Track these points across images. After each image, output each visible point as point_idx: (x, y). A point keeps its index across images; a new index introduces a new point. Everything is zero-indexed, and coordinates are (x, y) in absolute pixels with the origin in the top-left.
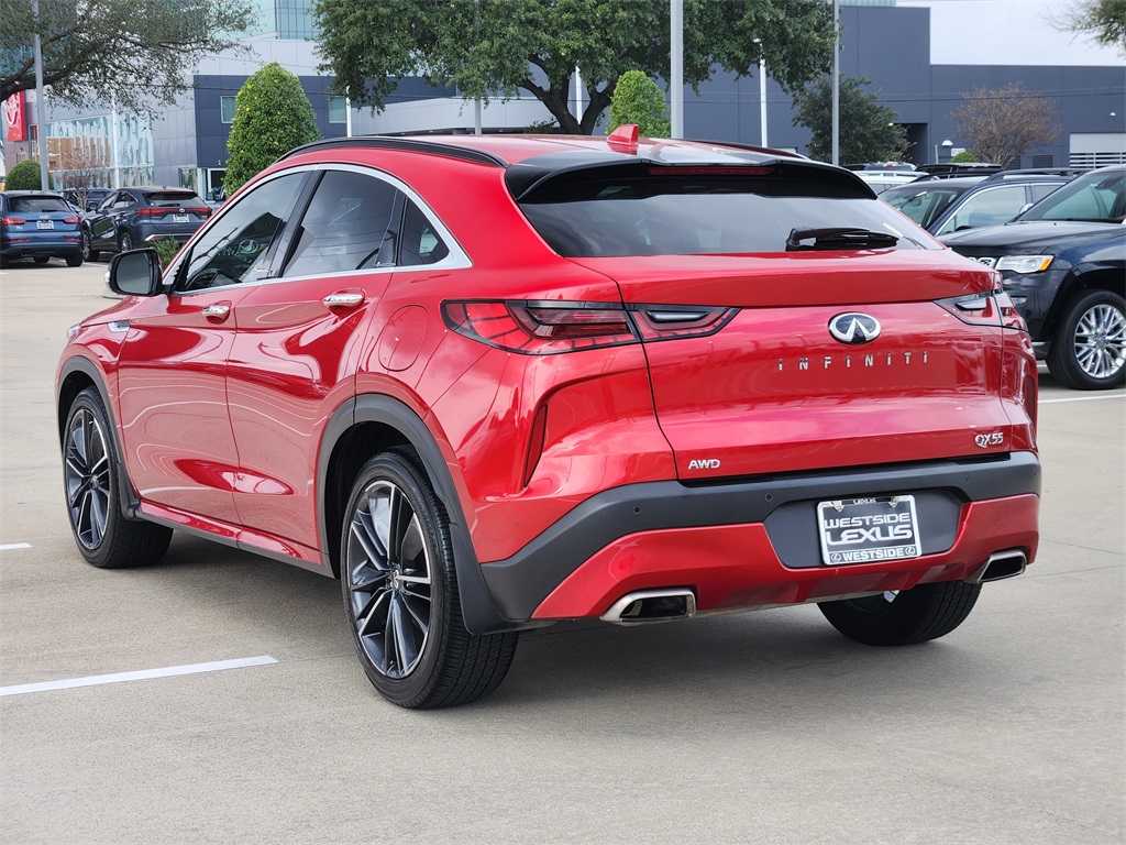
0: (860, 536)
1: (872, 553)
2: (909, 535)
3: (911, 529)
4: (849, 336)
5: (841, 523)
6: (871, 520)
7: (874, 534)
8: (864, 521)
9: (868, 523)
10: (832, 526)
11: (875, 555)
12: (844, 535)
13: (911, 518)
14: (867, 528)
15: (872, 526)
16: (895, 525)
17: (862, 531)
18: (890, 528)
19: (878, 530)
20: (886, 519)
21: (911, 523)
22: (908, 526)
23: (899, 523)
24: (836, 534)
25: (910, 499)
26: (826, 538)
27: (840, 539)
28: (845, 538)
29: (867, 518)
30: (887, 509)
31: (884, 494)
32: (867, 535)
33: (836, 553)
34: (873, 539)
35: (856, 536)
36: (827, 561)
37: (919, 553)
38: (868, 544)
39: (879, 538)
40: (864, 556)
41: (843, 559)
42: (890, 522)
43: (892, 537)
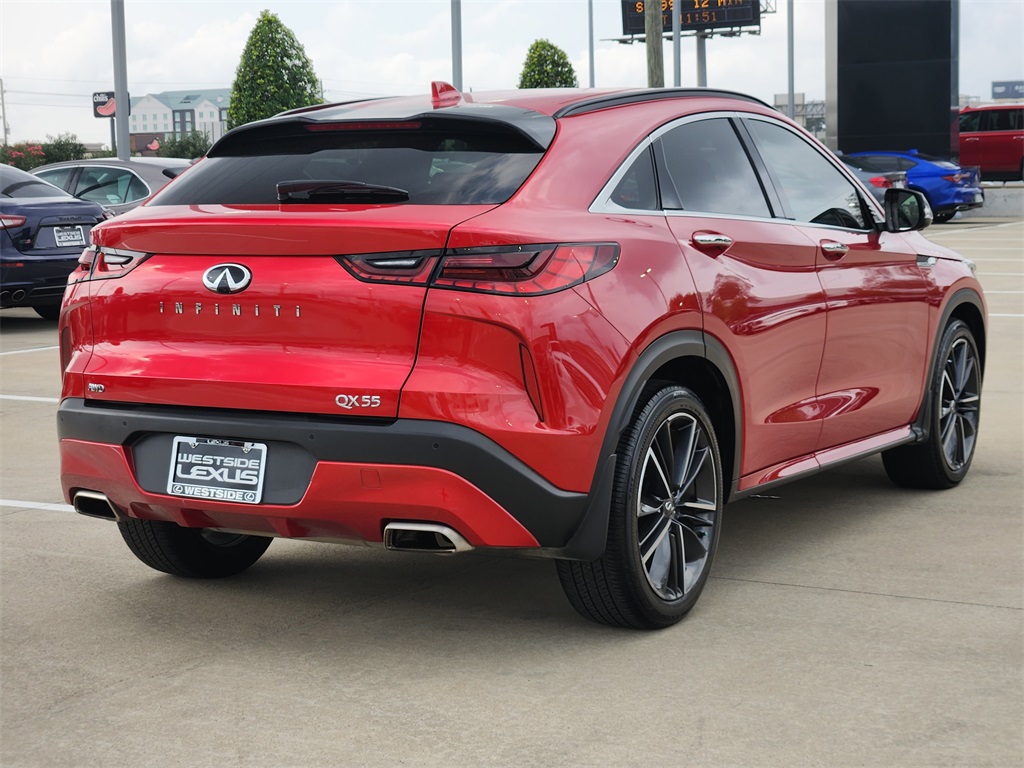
0: (209, 474)
1: (213, 491)
2: (254, 481)
3: (258, 476)
5: (193, 458)
6: (222, 462)
7: (221, 475)
8: (215, 461)
9: (218, 463)
10: (185, 459)
11: (215, 493)
12: (194, 470)
13: (260, 464)
14: (216, 468)
15: (221, 466)
16: (243, 470)
17: (211, 469)
18: (238, 471)
19: (226, 472)
20: (237, 462)
21: (258, 470)
22: (256, 473)
23: (247, 469)
24: (187, 468)
25: (263, 447)
26: (175, 469)
27: (189, 473)
28: (194, 473)
29: (219, 459)
30: (242, 455)
31: (238, 440)
32: (215, 474)
33: (179, 485)
34: (219, 479)
35: (205, 473)
36: (169, 491)
37: (258, 501)
38: (214, 483)
39: (225, 478)
40: (205, 493)
41: (183, 492)
42: (239, 465)
43: (237, 480)
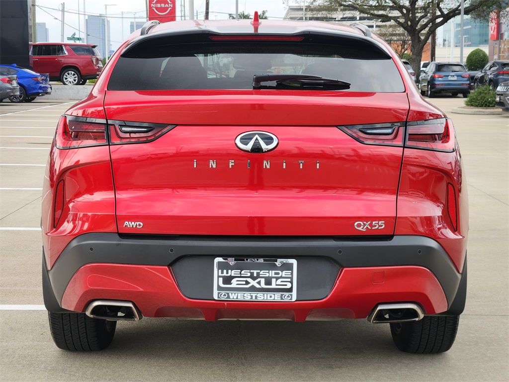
0: (247, 283)
1: (254, 295)
2: (289, 286)
3: (291, 282)
4: (249, 147)
5: (233, 273)
6: (258, 274)
7: (259, 283)
8: (252, 274)
9: (255, 275)
10: (225, 274)
11: (256, 297)
12: (234, 281)
13: (292, 274)
14: (254, 279)
15: (258, 276)
16: (277, 279)
17: (249, 280)
18: (274, 280)
19: (263, 281)
20: (272, 273)
21: (292, 278)
22: (289, 280)
23: (281, 277)
24: (227, 280)
25: (294, 262)
26: (218, 282)
27: (231, 284)
28: (234, 283)
29: (255, 272)
30: (274, 267)
31: (270, 258)
32: (253, 283)
33: (223, 293)
34: (258, 286)
35: (244, 283)
36: (216, 297)
37: (294, 299)
38: (253, 289)
39: (263, 285)
40: (247, 296)
41: (229, 297)
42: (273, 275)
43: (273, 286)
